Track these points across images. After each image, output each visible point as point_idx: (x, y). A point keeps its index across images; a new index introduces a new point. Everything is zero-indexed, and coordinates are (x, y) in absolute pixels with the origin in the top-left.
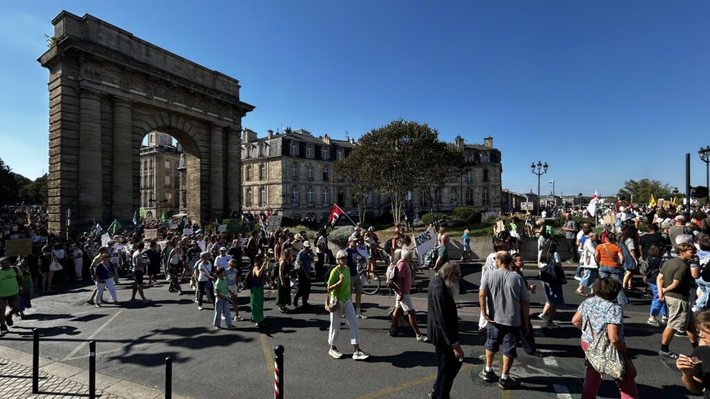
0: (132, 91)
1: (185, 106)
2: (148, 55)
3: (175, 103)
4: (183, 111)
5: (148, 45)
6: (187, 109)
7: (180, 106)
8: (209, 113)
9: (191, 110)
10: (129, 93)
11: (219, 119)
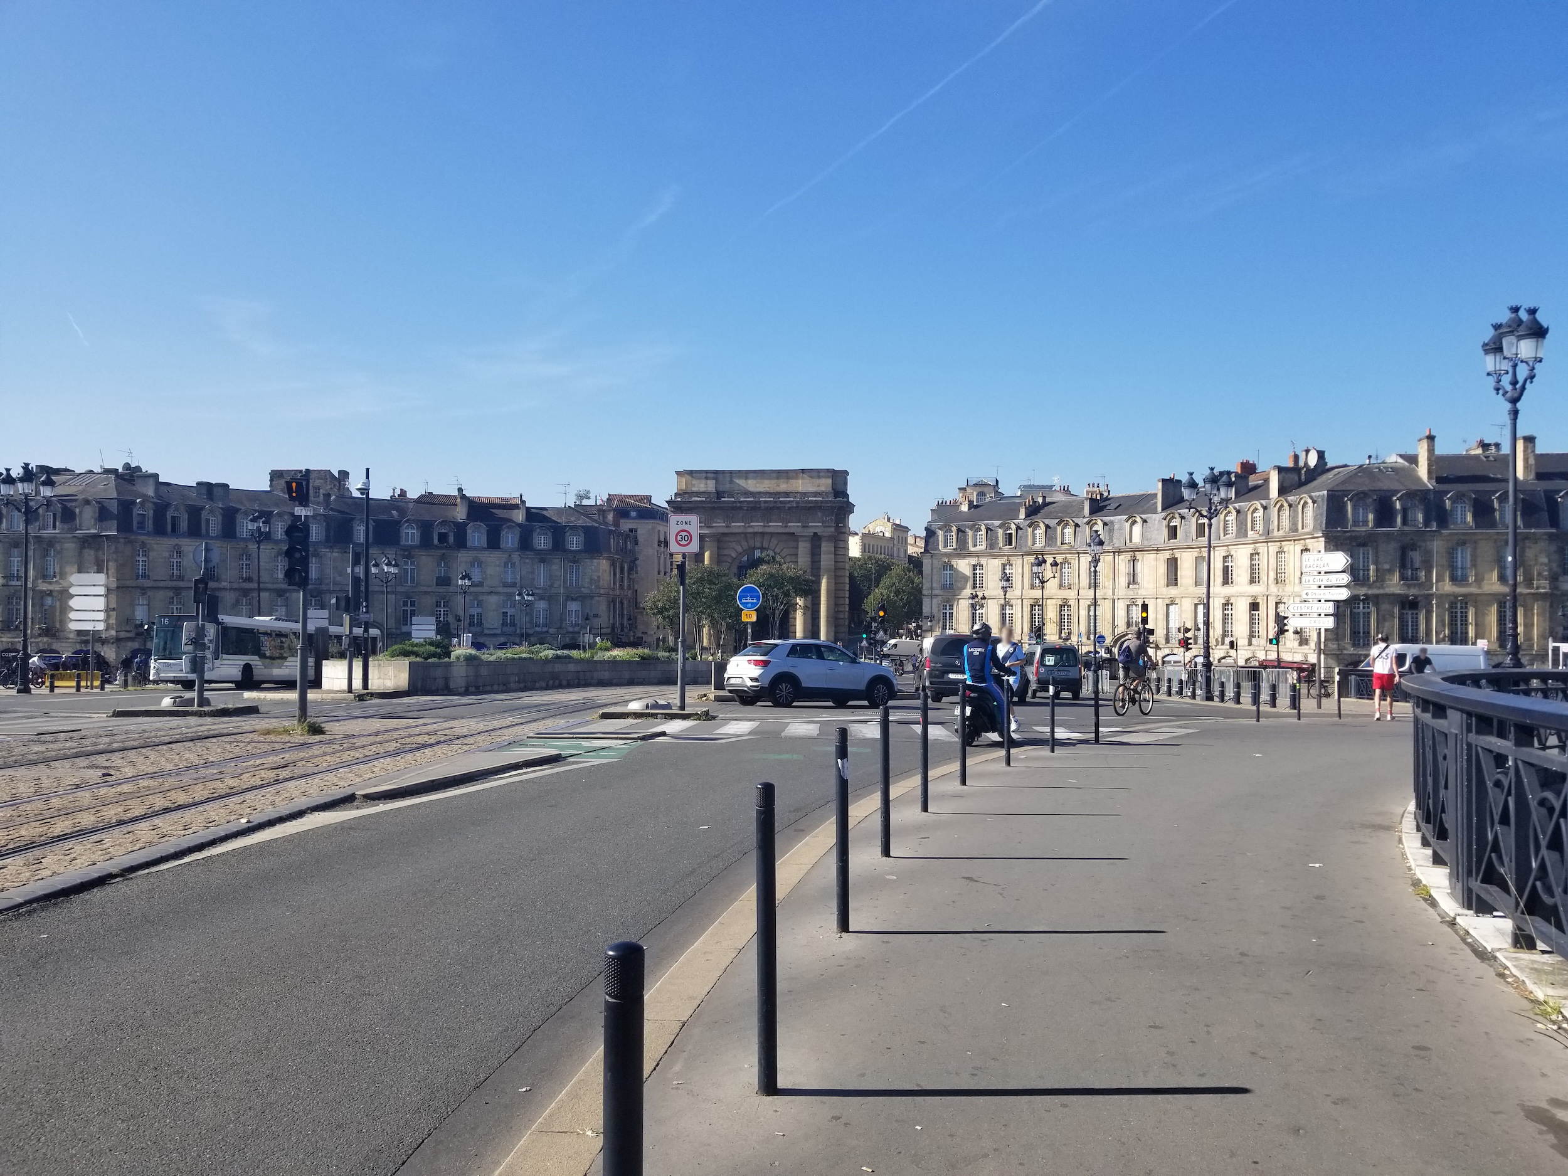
0: (714, 525)
1: (762, 524)
2: (731, 482)
3: (751, 524)
4: (761, 530)
5: (731, 472)
6: (764, 526)
7: (757, 526)
8: (789, 524)
9: (770, 526)
10: (713, 527)
11: (803, 527)
